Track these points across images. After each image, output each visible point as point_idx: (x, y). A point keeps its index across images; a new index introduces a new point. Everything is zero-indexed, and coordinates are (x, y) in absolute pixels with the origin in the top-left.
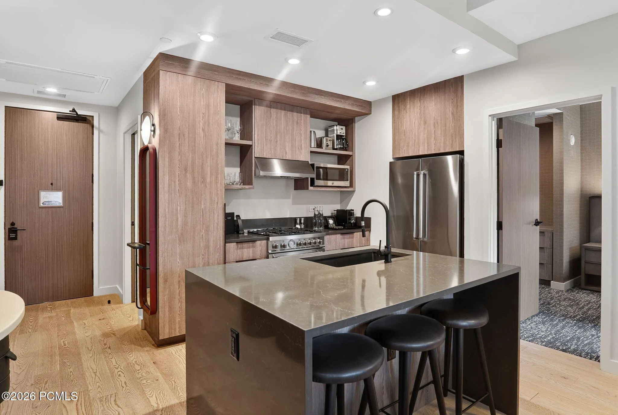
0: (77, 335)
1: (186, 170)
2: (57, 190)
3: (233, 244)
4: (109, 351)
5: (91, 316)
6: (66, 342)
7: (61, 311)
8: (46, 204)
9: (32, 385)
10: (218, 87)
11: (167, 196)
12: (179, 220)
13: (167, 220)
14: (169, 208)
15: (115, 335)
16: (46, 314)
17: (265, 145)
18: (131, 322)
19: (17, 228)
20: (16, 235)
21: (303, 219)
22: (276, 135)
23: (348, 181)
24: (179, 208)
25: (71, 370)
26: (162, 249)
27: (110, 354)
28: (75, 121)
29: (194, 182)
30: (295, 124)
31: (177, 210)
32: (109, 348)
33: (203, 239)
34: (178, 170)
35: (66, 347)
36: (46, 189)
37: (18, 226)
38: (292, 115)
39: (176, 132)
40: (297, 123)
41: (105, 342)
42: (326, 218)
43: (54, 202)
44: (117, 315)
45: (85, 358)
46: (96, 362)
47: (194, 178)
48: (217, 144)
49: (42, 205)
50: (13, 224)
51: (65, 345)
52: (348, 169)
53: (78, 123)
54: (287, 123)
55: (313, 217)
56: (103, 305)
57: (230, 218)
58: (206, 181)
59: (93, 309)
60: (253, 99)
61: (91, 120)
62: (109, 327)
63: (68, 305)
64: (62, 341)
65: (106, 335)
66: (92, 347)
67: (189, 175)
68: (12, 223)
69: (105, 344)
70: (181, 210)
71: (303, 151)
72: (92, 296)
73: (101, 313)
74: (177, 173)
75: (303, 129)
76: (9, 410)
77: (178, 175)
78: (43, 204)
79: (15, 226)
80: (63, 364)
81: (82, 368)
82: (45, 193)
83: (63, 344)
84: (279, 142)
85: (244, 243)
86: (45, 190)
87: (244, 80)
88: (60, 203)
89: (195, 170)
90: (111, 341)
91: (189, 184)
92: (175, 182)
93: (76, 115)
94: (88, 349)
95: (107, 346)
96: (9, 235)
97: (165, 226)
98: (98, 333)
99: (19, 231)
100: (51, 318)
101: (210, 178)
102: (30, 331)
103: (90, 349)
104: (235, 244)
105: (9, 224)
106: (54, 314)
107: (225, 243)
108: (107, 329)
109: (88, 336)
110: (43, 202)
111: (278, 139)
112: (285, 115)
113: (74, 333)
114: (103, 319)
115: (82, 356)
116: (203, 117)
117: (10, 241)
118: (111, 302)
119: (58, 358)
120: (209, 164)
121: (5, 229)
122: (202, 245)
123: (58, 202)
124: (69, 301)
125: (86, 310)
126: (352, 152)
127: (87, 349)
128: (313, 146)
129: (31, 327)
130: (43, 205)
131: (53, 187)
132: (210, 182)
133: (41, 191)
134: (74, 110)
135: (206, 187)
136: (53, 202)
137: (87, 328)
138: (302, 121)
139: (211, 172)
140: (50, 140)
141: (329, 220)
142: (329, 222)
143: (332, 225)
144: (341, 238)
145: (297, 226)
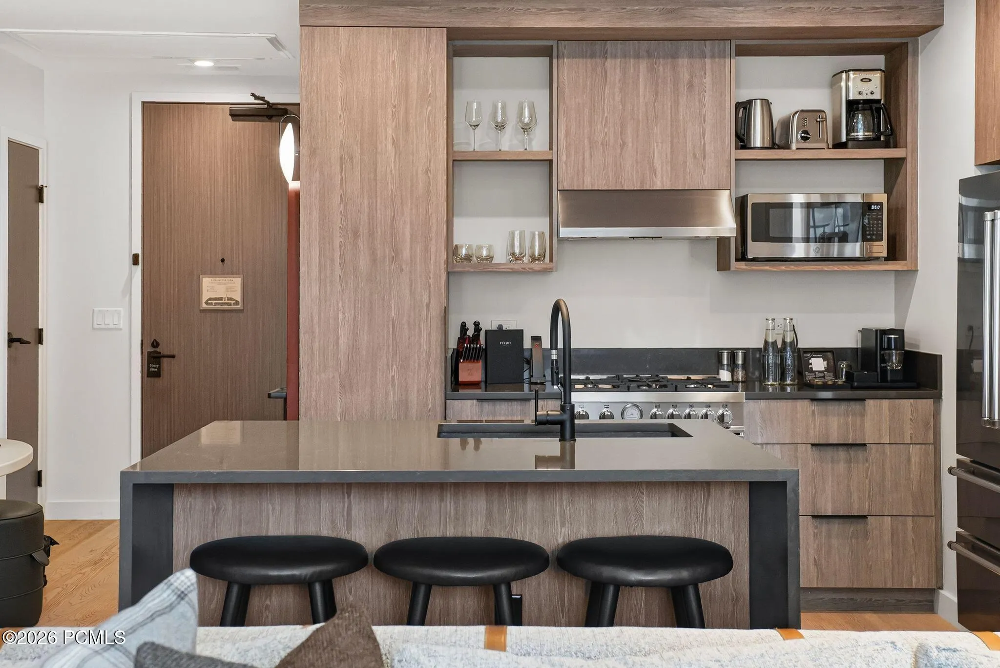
1: (356, 234)
2: (232, 273)
3: (469, 403)
8: (211, 304)
10: (429, 41)
11: (315, 290)
12: (341, 342)
13: (317, 340)
14: (320, 314)
17: (587, 155)
19: (160, 353)
20: (159, 368)
21: (740, 355)
22: (623, 126)
23: (881, 240)
24: (341, 316)
26: (305, 400)
28: (265, 118)
29: (374, 261)
30: (683, 89)
31: (336, 319)
33: (393, 385)
34: (339, 235)
36: (213, 273)
37: (163, 349)
38: (674, 68)
39: (335, 153)
40: (691, 86)
42: (803, 356)
47: (373, 253)
48: (427, 171)
49: (204, 305)
50: (155, 344)
52: (881, 204)
54: (657, 94)
55: (761, 348)
57: (508, 343)
58: (402, 257)
60: (553, 43)
61: (295, 112)
67: (362, 244)
68: (153, 342)
70: (347, 319)
71: (710, 162)
74: (337, 242)
75: (708, 99)
77: (338, 246)
78: (206, 303)
79: (159, 349)
82: (209, 280)
84: (630, 145)
85: (498, 403)
86: (211, 273)
87: (494, 11)
88: (237, 303)
89: (377, 232)
91: (363, 263)
92: (332, 260)
93: (266, 106)
96: (149, 368)
97: (313, 353)
99: (166, 359)
101: (411, 248)
104: (475, 401)
105: (150, 345)
107: (446, 399)
110: (208, 300)
111: (629, 140)
112: (652, 70)
116: (393, 114)
117: (149, 379)
120: (408, 220)
121: (142, 353)
122: (391, 399)
123: (234, 300)
126: (905, 149)
128: (758, 144)
130: (206, 306)
131: (223, 267)
132: (411, 257)
133: (203, 276)
134: (257, 97)
135: (402, 270)
136: (225, 298)
138: (708, 80)
139: (412, 235)
140: (219, 164)
141: (812, 361)
142: (811, 364)
143: (822, 375)
144: (813, 412)
145: (721, 371)
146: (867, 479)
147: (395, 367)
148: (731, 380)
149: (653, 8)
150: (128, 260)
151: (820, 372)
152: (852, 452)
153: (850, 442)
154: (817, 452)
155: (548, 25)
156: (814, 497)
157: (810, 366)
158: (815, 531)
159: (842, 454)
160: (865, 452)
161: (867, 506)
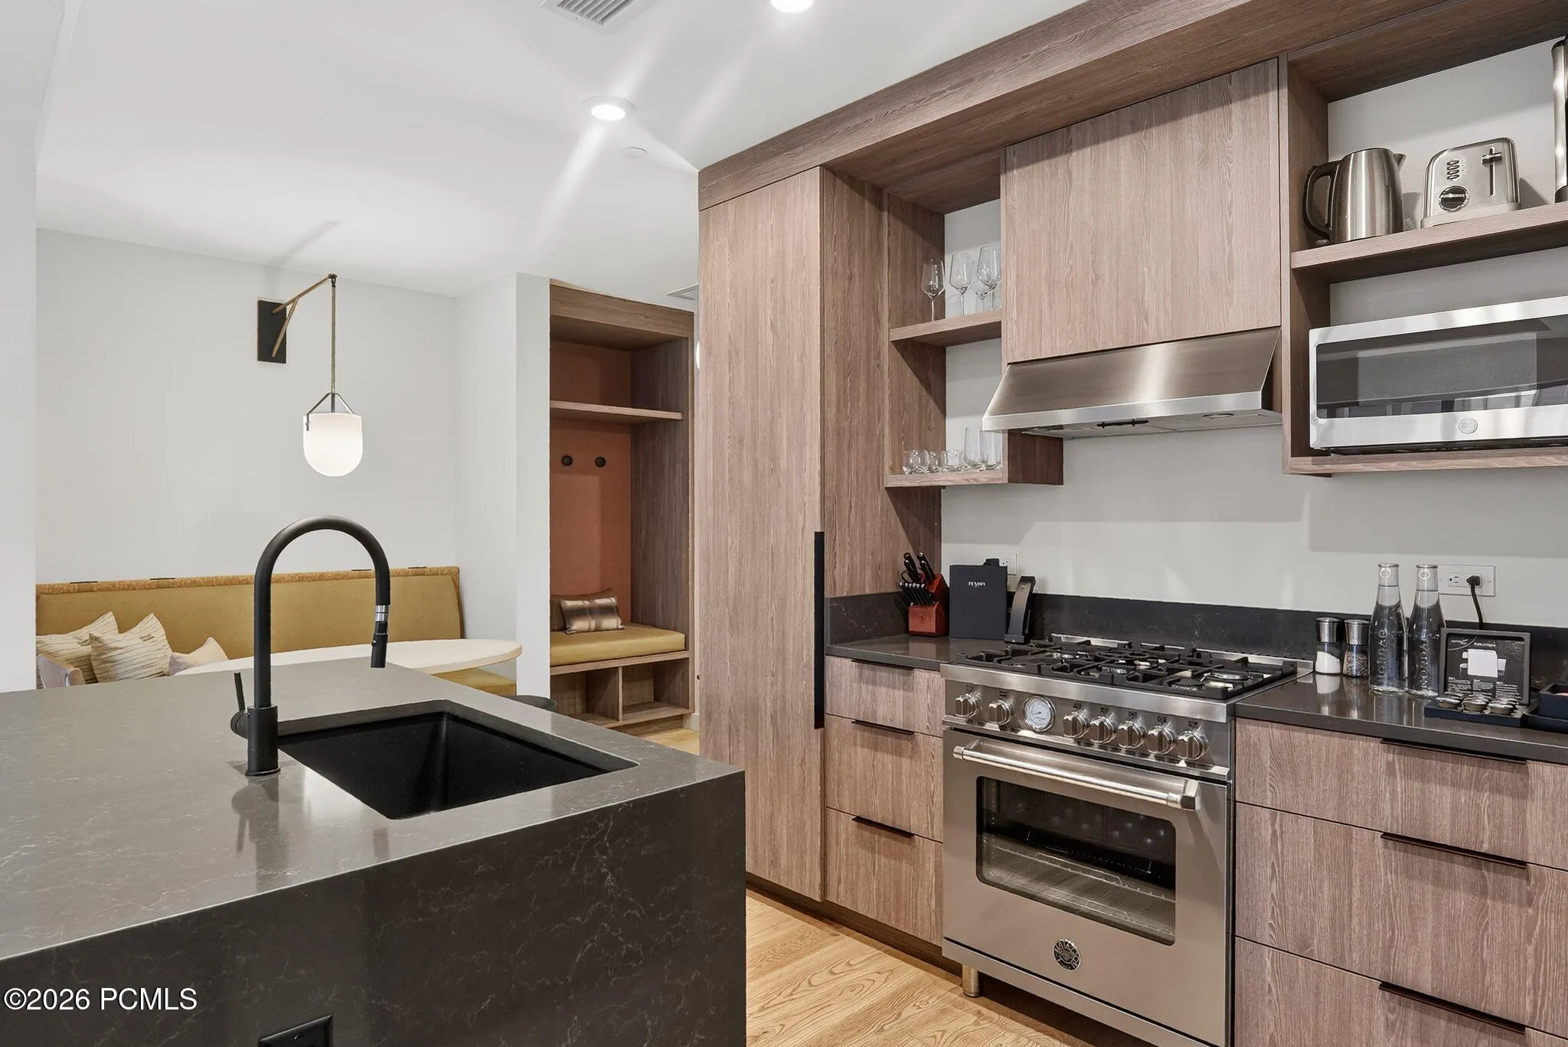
1: (741, 443)
11: (711, 511)
12: (730, 572)
13: (711, 569)
14: (714, 539)
21: (1355, 626)
24: (729, 542)
26: (703, 636)
29: (756, 474)
33: (772, 631)
34: (728, 446)
39: (725, 350)
40: (1205, 158)
42: (1447, 642)
54: (1147, 186)
57: (981, 584)
58: (778, 468)
67: (746, 455)
74: (726, 454)
77: (727, 459)
84: (1107, 277)
85: (878, 667)
87: (865, 125)
89: (758, 440)
92: (723, 476)
97: (708, 582)
101: (788, 458)
104: (853, 662)
111: (1105, 271)
116: (772, 291)
122: (770, 645)
132: (788, 469)
135: (779, 484)
138: (1236, 140)
141: (1473, 654)
142: (1466, 661)
143: (1490, 686)
144: (1390, 766)
145: (1320, 654)
146: (1530, 942)
147: (773, 607)
148: (1339, 672)
149: (1070, 37)
151: (1483, 679)
152: (1490, 876)
153: (1485, 848)
154: (1397, 855)
155: (929, 120)
156: (1390, 945)
157: (1462, 666)
158: (1391, 1017)
159: (1461, 870)
160: (1524, 882)
161: (1529, 1008)
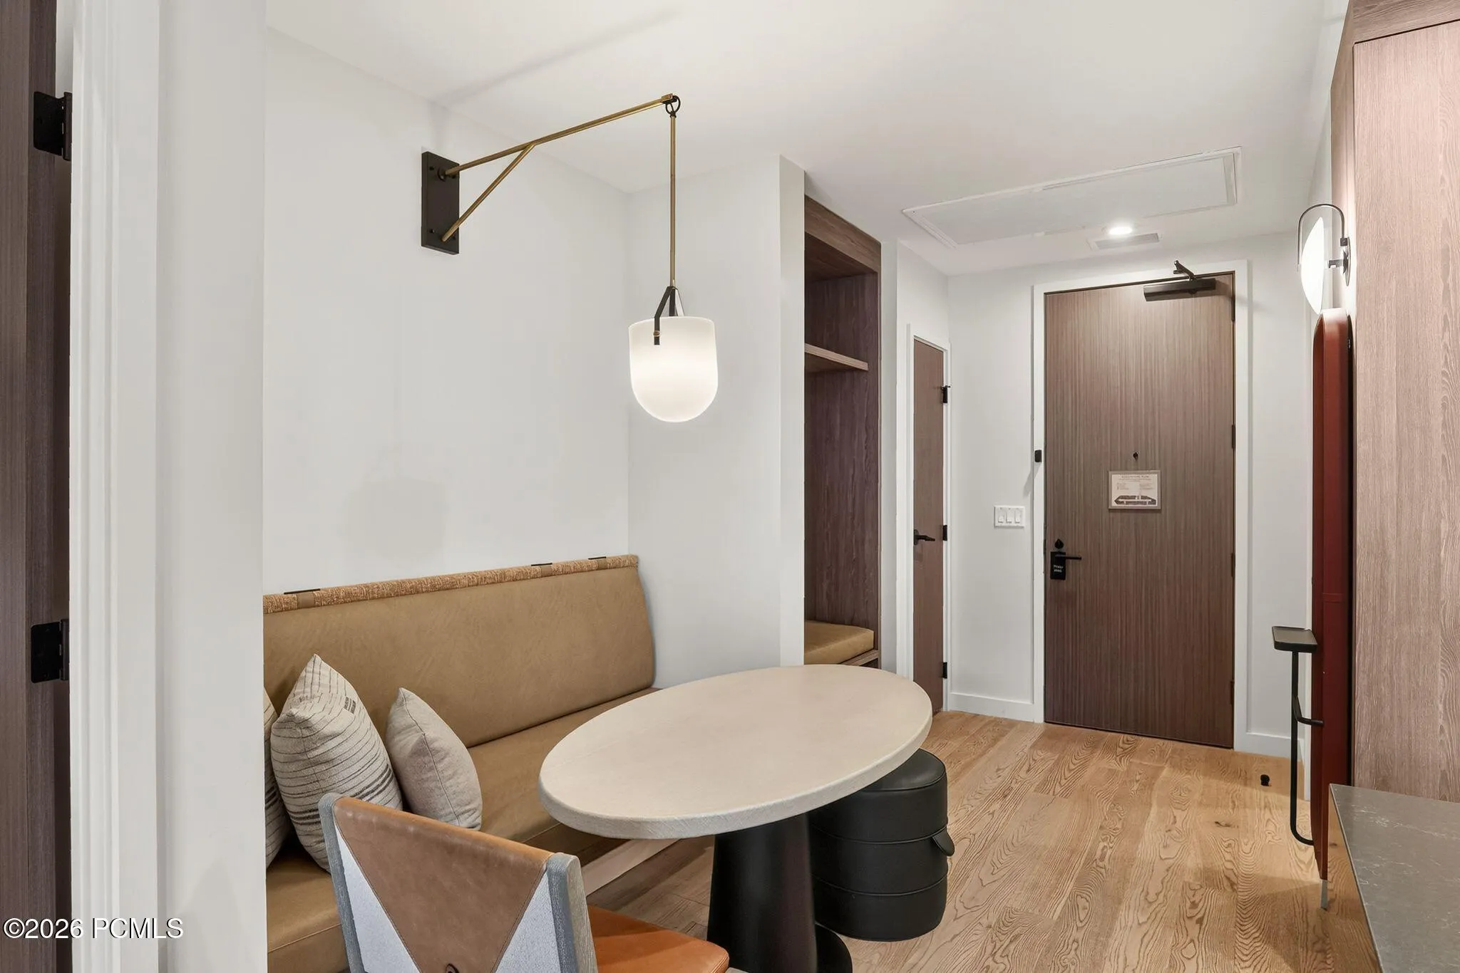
0: (1141, 844)
2: (1147, 468)
4: (1194, 930)
5: (1200, 804)
6: (1109, 852)
7: (1141, 763)
8: (1122, 502)
9: (990, 927)
11: (1389, 481)
12: (1445, 572)
13: (1392, 567)
14: (1399, 524)
15: (1234, 890)
16: (1109, 763)
18: (1302, 866)
19: (1065, 554)
20: (1064, 570)
24: (1444, 526)
25: (1079, 935)
27: (1192, 941)
28: (1187, 294)
31: (1436, 533)
32: (1200, 921)
34: (1440, 386)
35: (1101, 864)
36: (1124, 469)
37: (1068, 550)
41: (1197, 899)
43: (1140, 498)
44: (1271, 827)
45: (1128, 916)
46: (1144, 944)
49: (1114, 504)
50: (1059, 544)
51: (1102, 859)
53: (1196, 297)
56: (1246, 782)
59: (1219, 785)
61: (1228, 283)
62: (1228, 857)
63: (1162, 752)
64: (1102, 845)
65: (1210, 878)
66: (1157, 894)
68: (1057, 542)
69: (1194, 905)
72: (1229, 748)
73: (1231, 804)
74: (1437, 397)
76: (922, 962)
77: (1438, 405)
78: (1117, 501)
79: (1063, 550)
80: (1072, 908)
81: (1105, 946)
82: (1119, 476)
83: (1099, 853)
86: (1121, 470)
88: (1153, 502)
90: (1216, 901)
92: (1425, 430)
93: (1188, 280)
94: (1146, 896)
95: (1195, 911)
96: (1052, 568)
97: (1381, 586)
98: (1192, 861)
99: (1071, 561)
100: (1112, 773)
102: (1058, 789)
103: (1151, 898)
105: (1053, 544)
106: (1123, 767)
108: (1222, 863)
109: (1166, 859)
110: (1118, 498)
113: (1138, 836)
114: (1228, 825)
115: (1123, 907)
117: (1054, 580)
118: (1269, 783)
119: (1070, 886)
121: (1045, 553)
123: (1150, 498)
124: (1170, 746)
125: (1197, 783)
127: (1144, 894)
129: (1063, 782)
130: (1117, 505)
131: (1136, 462)
133: (1112, 472)
134: (1180, 269)
136: (1138, 497)
137: (1174, 832)
150: (1029, 457)
